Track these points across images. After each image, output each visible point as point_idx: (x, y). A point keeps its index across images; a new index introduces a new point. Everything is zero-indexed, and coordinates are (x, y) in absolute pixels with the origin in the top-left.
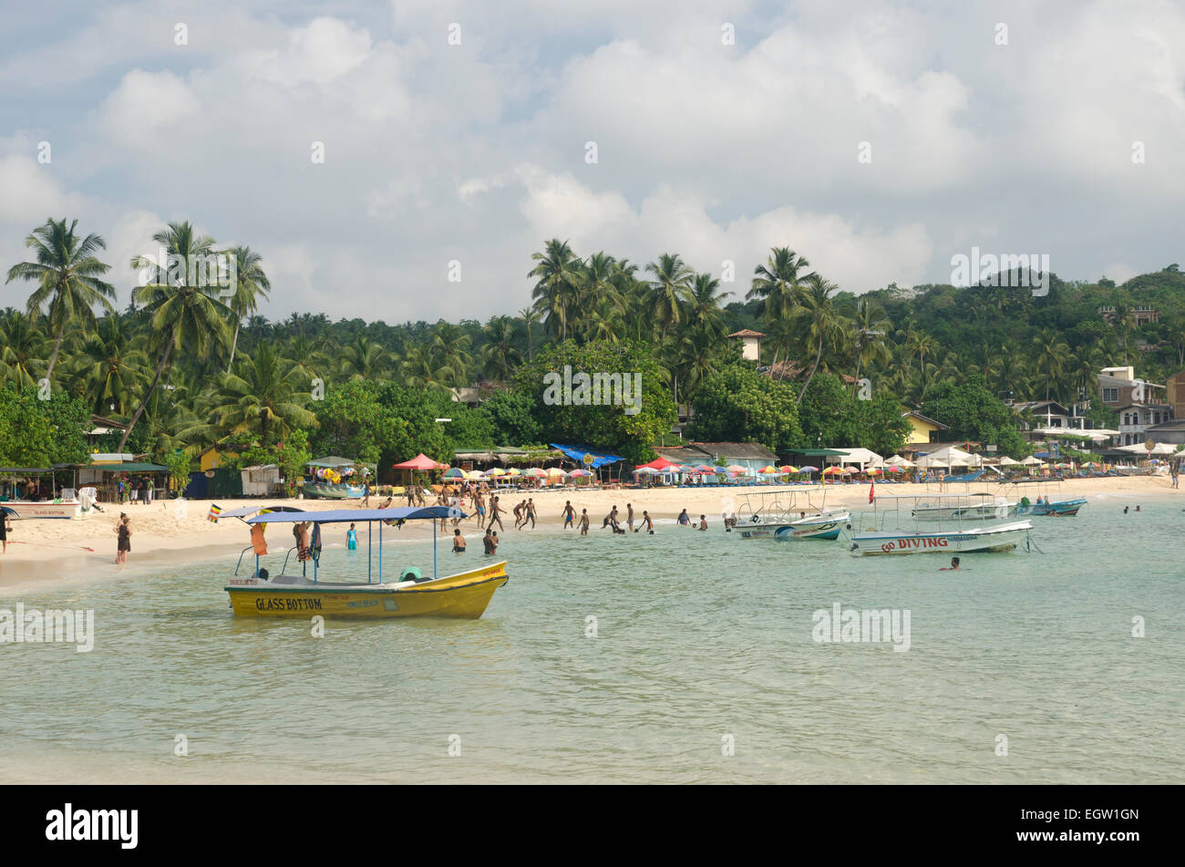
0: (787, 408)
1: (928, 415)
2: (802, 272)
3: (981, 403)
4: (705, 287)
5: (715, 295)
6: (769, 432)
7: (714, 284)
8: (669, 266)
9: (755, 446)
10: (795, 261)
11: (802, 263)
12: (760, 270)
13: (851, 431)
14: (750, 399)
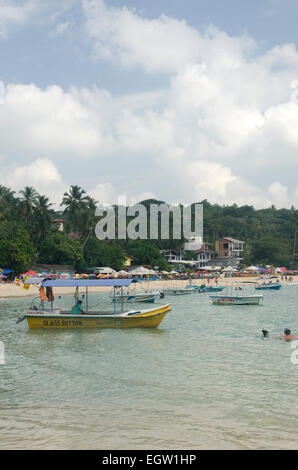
0: (78, 251)
1: (129, 254)
2: (83, 196)
3: (150, 250)
4: (43, 200)
5: (48, 204)
6: (72, 260)
7: (47, 199)
8: (29, 192)
9: (66, 266)
10: (80, 191)
11: (83, 192)
12: (66, 194)
13: (103, 260)
14: (64, 247)
